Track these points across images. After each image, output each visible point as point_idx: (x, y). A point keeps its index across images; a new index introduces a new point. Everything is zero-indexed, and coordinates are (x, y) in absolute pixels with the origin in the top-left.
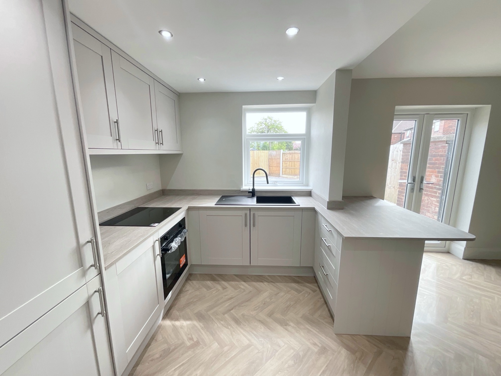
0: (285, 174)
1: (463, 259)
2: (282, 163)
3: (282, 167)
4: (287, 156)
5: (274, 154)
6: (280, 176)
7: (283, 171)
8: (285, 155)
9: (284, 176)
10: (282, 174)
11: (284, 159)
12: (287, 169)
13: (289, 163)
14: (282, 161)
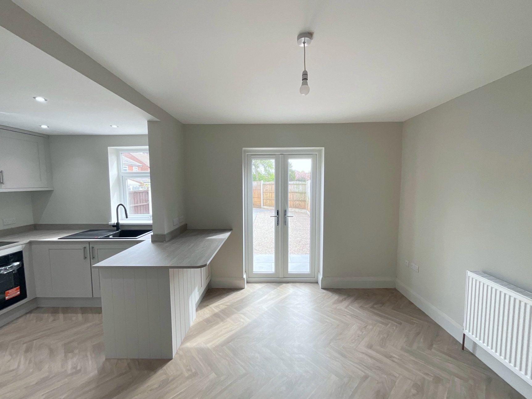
0: (266, 205)
1: (321, 289)
2: (263, 194)
3: (263, 198)
4: (267, 187)
5: (255, 185)
6: (261, 208)
7: (264, 202)
8: (265, 185)
9: (265, 207)
10: (263, 205)
11: (264, 190)
12: (268, 200)
13: (269, 194)
14: (263, 192)
